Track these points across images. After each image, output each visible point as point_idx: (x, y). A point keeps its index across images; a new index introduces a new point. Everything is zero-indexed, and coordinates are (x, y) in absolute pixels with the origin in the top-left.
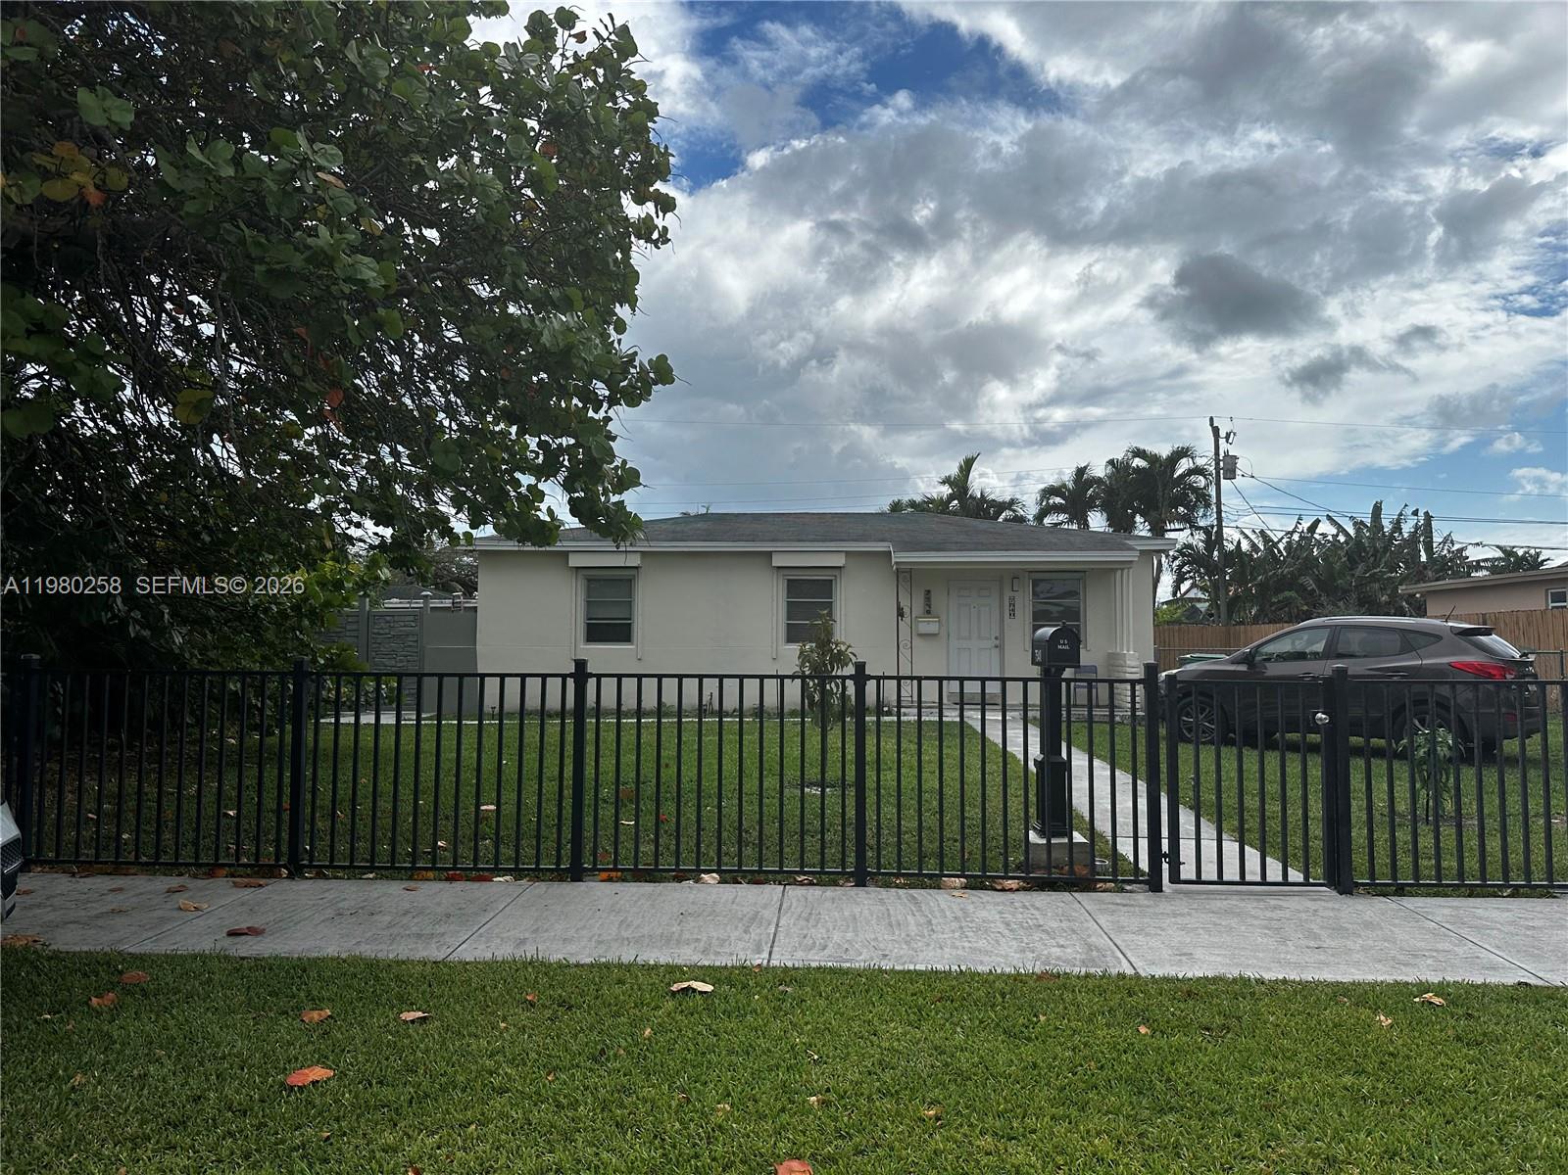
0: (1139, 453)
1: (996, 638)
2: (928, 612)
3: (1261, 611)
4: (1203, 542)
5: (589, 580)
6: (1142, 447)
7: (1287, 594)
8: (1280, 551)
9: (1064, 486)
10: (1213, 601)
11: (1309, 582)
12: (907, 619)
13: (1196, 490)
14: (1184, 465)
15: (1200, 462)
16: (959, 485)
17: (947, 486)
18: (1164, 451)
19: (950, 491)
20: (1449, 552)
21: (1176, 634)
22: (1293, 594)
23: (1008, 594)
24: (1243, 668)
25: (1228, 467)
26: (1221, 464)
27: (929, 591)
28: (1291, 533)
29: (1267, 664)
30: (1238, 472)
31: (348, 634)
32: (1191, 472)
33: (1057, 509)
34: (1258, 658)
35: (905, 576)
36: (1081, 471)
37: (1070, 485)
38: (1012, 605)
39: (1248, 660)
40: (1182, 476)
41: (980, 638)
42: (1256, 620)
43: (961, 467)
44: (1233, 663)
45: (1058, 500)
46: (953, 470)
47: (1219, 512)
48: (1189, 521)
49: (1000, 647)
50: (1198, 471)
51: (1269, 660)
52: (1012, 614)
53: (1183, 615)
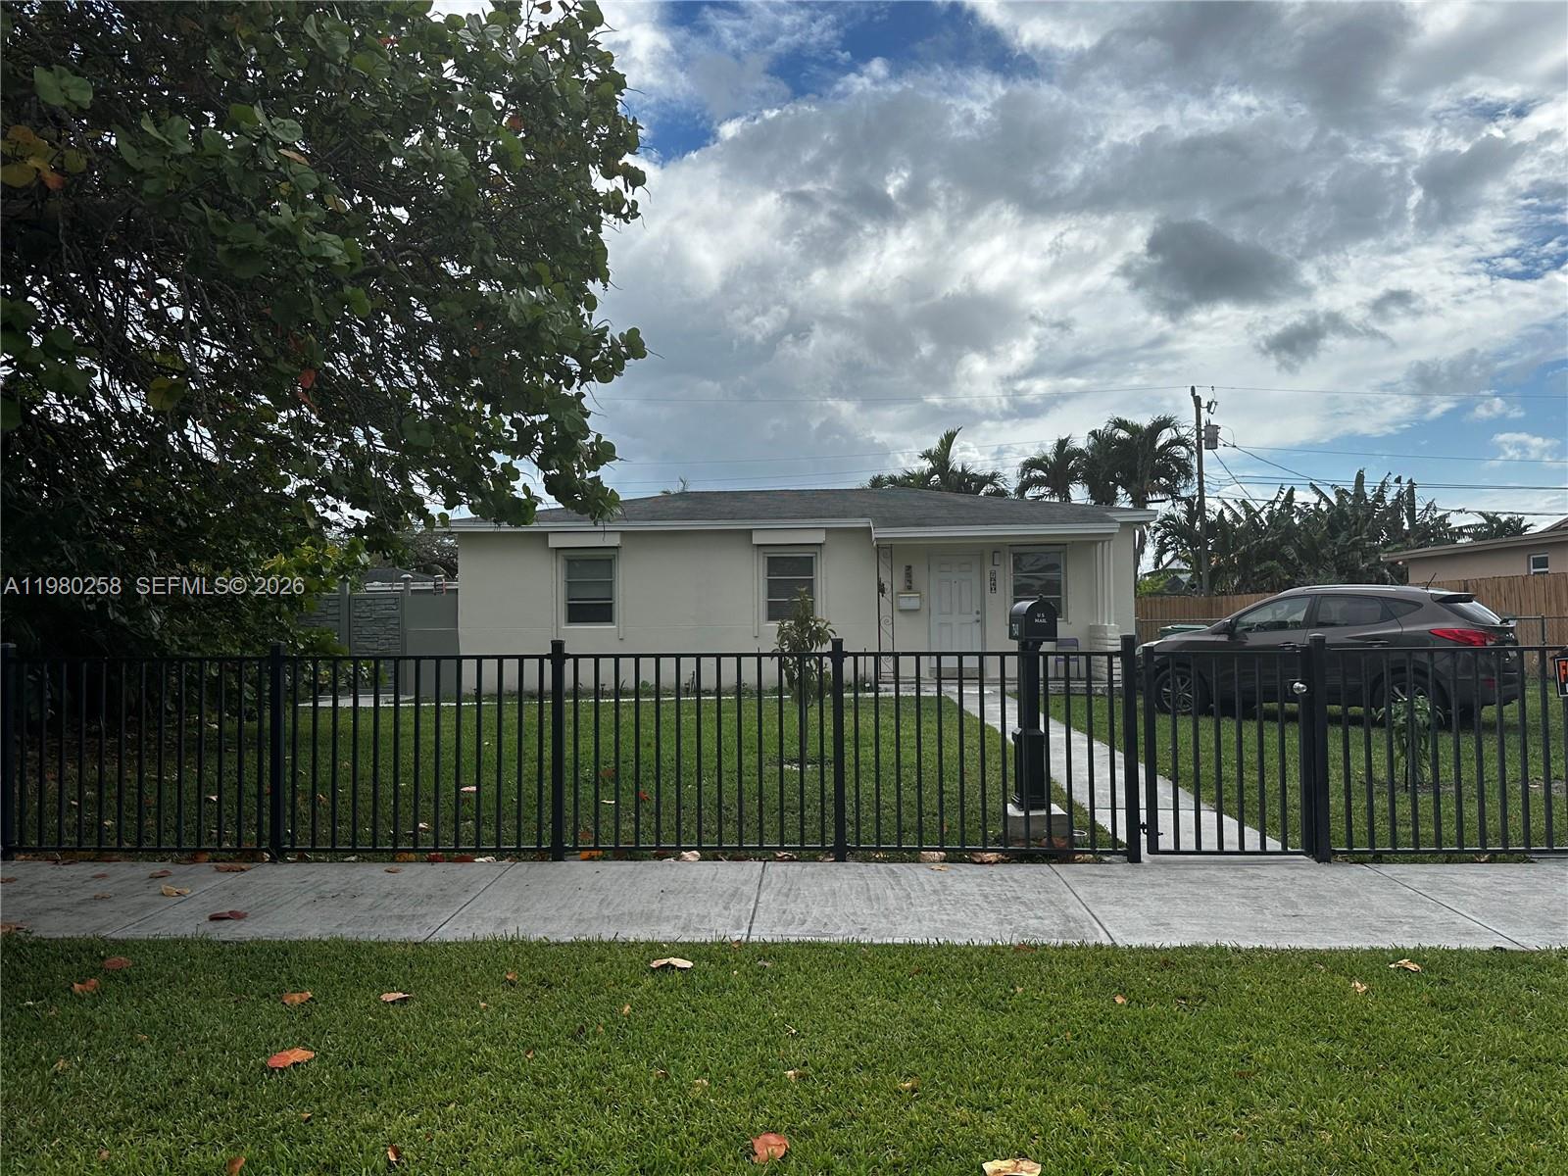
0: (1121, 424)
1: (978, 613)
2: (910, 588)
3: (1243, 580)
4: (1185, 512)
5: (570, 562)
6: (1124, 418)
7: (1270, 563)
8: (1261, 521)
9: (1045, 458)
10: (1196, 573)
11: (1290, 552)
12: (888, 595)
13: (1177, 461)
14: (1166, 436)
15: (1183, 432)
16: (940, 458)
17: (928, 461)
18: (1145, 421)
19: (931, 465)
20: (1431, 519)
21: (1158, 605)
22: (1275, 563)
23: (988, 568)
24: (1223, 638)
25: (1209, 437)
26: (1203, 433)
27: (909, 568)
28: (1273, 502)
29: (1248, 634)
30: (1220, 442)
31: (329, 617)
32: (1173, 443)
33: (1039, 482)
34: (1238, 629)
35: (885, 551)
36: (1062, 444)
37: (1052, 458)
38: (993, 580)
39: (1229, 630)
40: (1163, 447)
41: (960, 613)
42: (1238, 590)
43: (942, 441)
44: (1214, 633)
45: (1039, 473)
46: (934, 444)
47: (1201, 482)
48: (1172, 492)
49: (982, 622)
50: (1180, 441)
51: (1249, 630)
52: (993, 588)
53: (1165, 587)
